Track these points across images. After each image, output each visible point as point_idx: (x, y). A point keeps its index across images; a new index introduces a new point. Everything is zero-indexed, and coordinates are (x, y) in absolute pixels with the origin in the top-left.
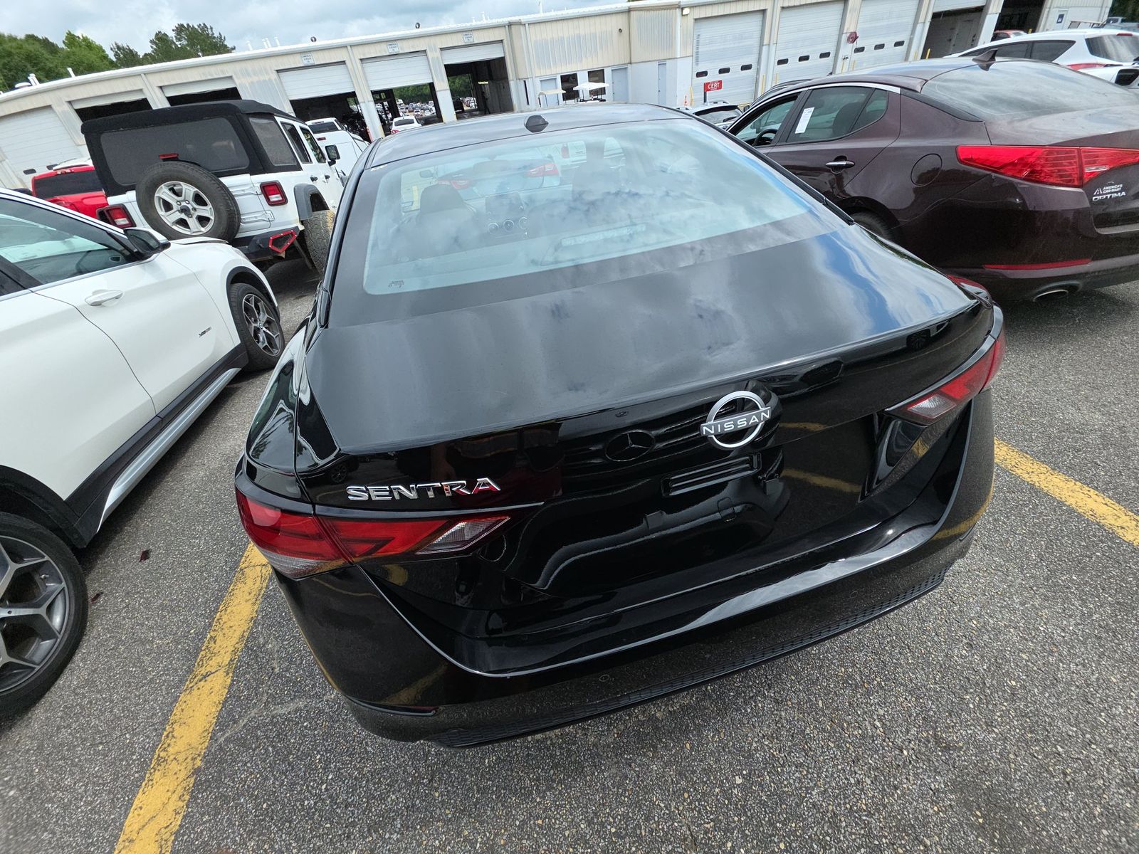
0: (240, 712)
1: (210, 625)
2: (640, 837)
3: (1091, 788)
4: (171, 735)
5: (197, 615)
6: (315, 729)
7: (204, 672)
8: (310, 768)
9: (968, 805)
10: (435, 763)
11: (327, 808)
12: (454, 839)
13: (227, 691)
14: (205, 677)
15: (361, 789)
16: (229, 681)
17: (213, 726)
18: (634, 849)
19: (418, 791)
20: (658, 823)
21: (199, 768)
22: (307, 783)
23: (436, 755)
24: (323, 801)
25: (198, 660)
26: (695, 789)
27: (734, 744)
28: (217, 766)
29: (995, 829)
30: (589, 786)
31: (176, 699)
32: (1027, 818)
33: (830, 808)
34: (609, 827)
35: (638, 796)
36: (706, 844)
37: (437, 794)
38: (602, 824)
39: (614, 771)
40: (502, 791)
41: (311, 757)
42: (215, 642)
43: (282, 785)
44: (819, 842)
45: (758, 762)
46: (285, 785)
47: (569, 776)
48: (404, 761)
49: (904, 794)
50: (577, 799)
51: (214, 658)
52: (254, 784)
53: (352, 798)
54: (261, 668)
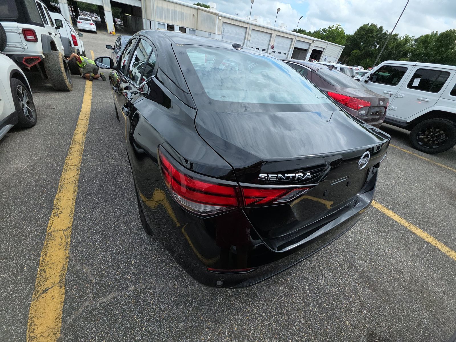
0: (78, 305)
1: (38, 264)
2: (284, 313)
3: (388, 272)
4: (33, 324)
5: (25, 259)
6: (129, 304)
7: (42, 288)
8: (132, 322)
9: (364, 282)
10: (196, 306)
11: (149, 338)
12: (216, 334)
13: (64, 296)
14: (45, 291)
15: (164, 325)
16: (64, 291)
17: (61, 315)
18: (283, 318)
19: (192, 319)
20: (288, 307)
21: (60, 338)
22: (134, 329)
23: (196, 303)
24: (146, 335)
25: (36, 283)
26: (295, 293)
27: (302, 277)
28: (72, 335)
29: (372, 287)
30: (261, 301)
31: (29, 305)
32: (378, 282)
33: (333, 290)
34: (273, 313)
35: (279, 300)
36: (304, 310)
37: (202, 318)
38: (270, 312)
39: (267, 293)
40: (229, 310)
41: (131, 317)
42: (45, 272)
43: (119, 334)
44: (334, 300)
45: (311, 281)
46: (121, 334)
47: (253, 299)
48: (181, 308)
49: (349, 282)
50: (258, 306)
51: (47, 281)
52: (101, 337)
53: (161, 330)
54: (83, 281)
